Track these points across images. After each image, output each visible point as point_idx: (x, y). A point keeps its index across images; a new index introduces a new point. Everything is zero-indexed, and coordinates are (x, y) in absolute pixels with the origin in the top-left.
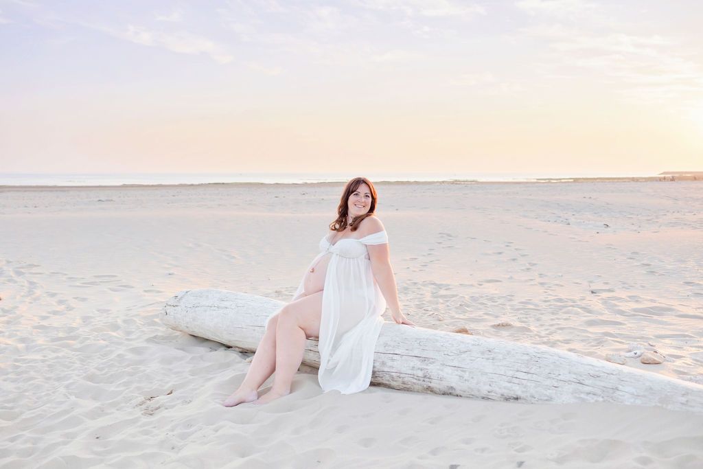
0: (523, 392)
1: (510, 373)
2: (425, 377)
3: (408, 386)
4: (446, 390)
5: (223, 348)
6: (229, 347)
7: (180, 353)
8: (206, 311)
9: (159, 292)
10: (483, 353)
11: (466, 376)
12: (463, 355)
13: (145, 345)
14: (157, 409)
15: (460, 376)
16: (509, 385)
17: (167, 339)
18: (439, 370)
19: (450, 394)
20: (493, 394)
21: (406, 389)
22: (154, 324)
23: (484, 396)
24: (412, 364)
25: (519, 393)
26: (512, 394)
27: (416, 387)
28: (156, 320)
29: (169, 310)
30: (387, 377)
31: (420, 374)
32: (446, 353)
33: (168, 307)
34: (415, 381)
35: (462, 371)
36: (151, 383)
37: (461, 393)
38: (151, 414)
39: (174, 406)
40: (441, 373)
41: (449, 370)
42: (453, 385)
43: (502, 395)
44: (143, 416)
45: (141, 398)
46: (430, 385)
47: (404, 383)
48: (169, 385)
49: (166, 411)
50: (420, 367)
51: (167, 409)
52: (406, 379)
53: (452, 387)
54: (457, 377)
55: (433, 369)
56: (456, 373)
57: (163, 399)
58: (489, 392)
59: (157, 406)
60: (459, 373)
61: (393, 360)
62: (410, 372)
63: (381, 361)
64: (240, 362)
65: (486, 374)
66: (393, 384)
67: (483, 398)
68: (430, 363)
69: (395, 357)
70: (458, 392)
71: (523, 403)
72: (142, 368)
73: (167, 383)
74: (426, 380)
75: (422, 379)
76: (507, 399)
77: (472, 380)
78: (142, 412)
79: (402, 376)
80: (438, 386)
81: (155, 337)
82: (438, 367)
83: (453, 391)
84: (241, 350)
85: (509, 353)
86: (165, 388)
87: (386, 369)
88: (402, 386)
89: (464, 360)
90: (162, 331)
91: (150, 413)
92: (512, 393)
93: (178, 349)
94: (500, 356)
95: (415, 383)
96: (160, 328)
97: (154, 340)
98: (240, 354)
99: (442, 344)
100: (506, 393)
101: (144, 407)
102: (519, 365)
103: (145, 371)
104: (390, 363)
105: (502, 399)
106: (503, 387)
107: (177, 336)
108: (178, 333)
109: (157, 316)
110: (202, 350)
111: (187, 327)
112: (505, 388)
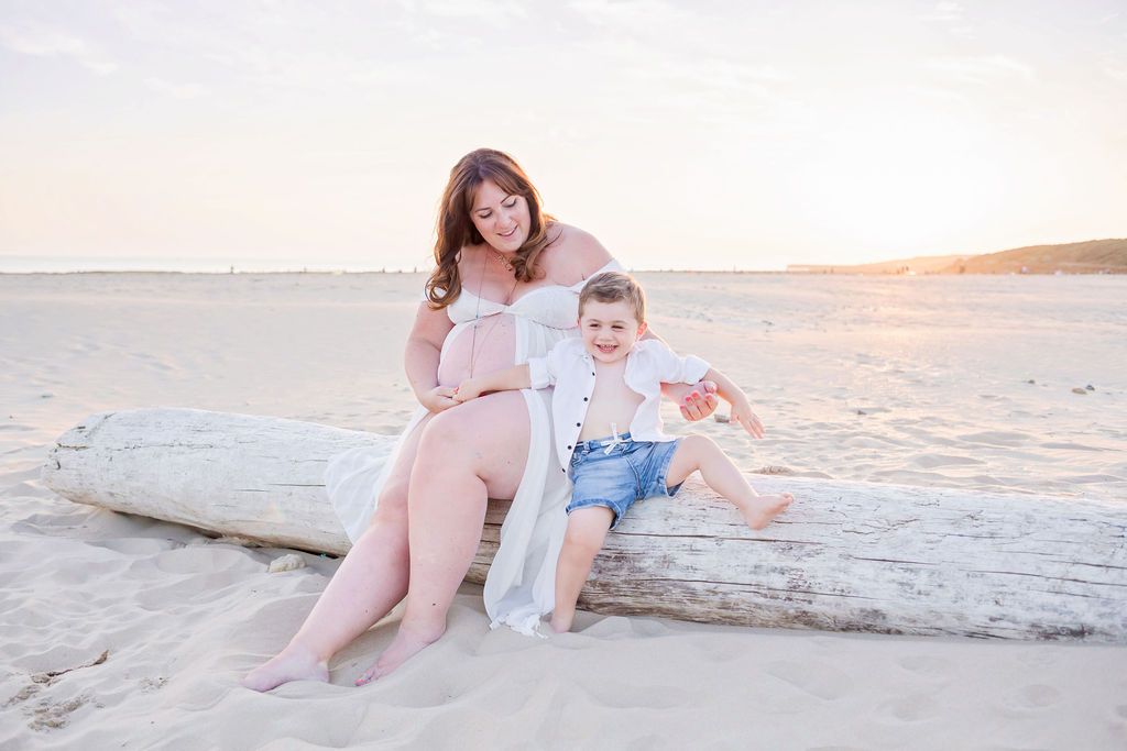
0: (1101, 616)
1: (1056, 570)
2: (794, 589)
3: (734, 614)
4: (856, 618)
5: (199, 540)
6: (213, 536)
7: (103, 555)
8: (159, 456)
9: (25, 429)
10: (955, 522)
11: (921, 581)
12: (901, 531)
13: (11, 537)
14: (73, 707)
15: (902, 584)
16: (1057, 600)
17: (60, 524)
18: (833, 570)
19: (868, 628)
20: (1003, 624)
21: (728, 618)
22: (28, 491)
23: (975, 629)
24: (753, 560)
25: (1089, 619)
26: (1067, 621)
27: (763, 614)
28: (30, 482)
29: (64, 457)
30: (677, 593)
31: (779, 582)
32: (848, 527)
33: (62, 451)
34: (761, 600)
35: (907, 570)
36: (42, 633)
37: (903, 625)
38: (57, 726)
39: (121, 697)
40: (842, 576)
41: (868, 570)
42: (881, 606)
43: (1033, 626)
44: (33, 732)
45: (23, 680)
46: (806, 607)
47: (725, 606)
48: (93, 637)
49: (99, 712)
50: (778, 565)
51: (99, 707)
52: (733, 598)
53: (876, 611)
54: (895, 586)
55: (818, 570)
56: (889, 575)
57: (82, 679)
58: (992, 620)
59: (72, 699)
60: (899, 575)
61: (693, 551)
62: (748, 578)
63: (660, 554)
64: (257, 570)
65: (982, 574)
66: (695, 609)
67: (971, 635)
68: (809, 555)
69: (700, 544)
70: (893, 624)
71: (1101, 644)
72: (14, 595)
73: (86, 631)
74: (795, 595)
75: (783, 595)
76: (1049, 635)
77: (938, 591)
78: (32, 720)
79: (722, 588)
80: (832, 611)
81: (33, 519)
82: (833, 564)
83: (879, 622)
84: (246, 541)
85: (1029, 519)
86: (84, 645)
87: (674, 575)
88: (716, 613)
89: (908, 542)
90: (46, 506)
91: (53, 720)
92: (1068, 619)
93: (94, 544)
94: (1010, 529)
95: (758, 606)
96: (42, 500)
97: (30, 525)
98: (250, 551)
99: (830, 506)
100: (1048, 619)
101: (32, 703)
102: (1074, 547)
103: (20, 601)
104: (684, 559)
105: (1033, 637)
106: (1039, 605)
107: (85, 516)
108: (86, 509)
109: (34, 474)
110: (150, 545)
111: (112, 494)
112: (1043, 608)
